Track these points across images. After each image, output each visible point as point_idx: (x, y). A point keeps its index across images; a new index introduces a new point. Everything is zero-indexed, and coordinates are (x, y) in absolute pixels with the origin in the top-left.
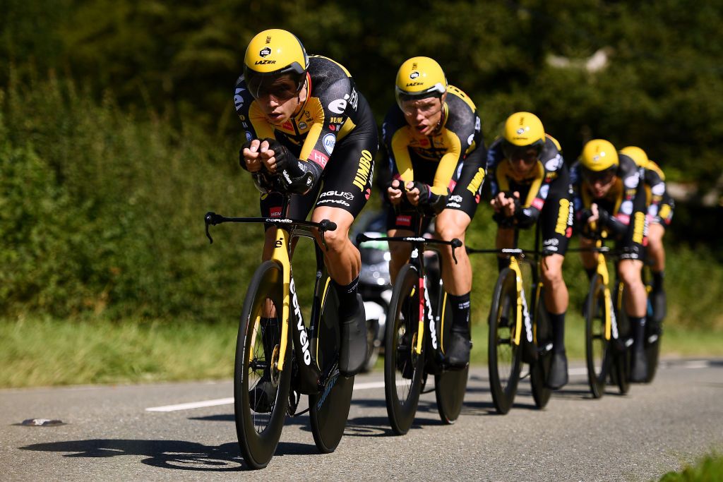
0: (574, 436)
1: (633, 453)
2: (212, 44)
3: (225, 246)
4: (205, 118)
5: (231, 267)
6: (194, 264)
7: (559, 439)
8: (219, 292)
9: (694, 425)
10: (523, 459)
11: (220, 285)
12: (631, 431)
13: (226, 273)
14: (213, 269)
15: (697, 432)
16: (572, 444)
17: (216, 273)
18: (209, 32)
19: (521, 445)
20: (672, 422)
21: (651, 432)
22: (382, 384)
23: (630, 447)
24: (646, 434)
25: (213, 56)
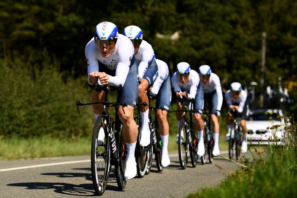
0: (160, 181)
1: (181, 187)
2: (27, 28)
3: (29, 107)
4: (23, 57)
5: (31, 115)
6: (17, 114)
7: (153, 182)
8: (27, 125)
9: (206, 177)
10: (139, 190)
11: (27, 122)
12: (181, 179)
13: (29, 117)
14: (24, 116)
15: (207, 179)
16: (158, 184)
17: (26, 117)
18: (25, 24)
19: (139, 184)
20: (198, 175)
21: (189, 179)
22: (90, 161)
23: (181, 185)
24: (187, 180)
25: (27, 33)
